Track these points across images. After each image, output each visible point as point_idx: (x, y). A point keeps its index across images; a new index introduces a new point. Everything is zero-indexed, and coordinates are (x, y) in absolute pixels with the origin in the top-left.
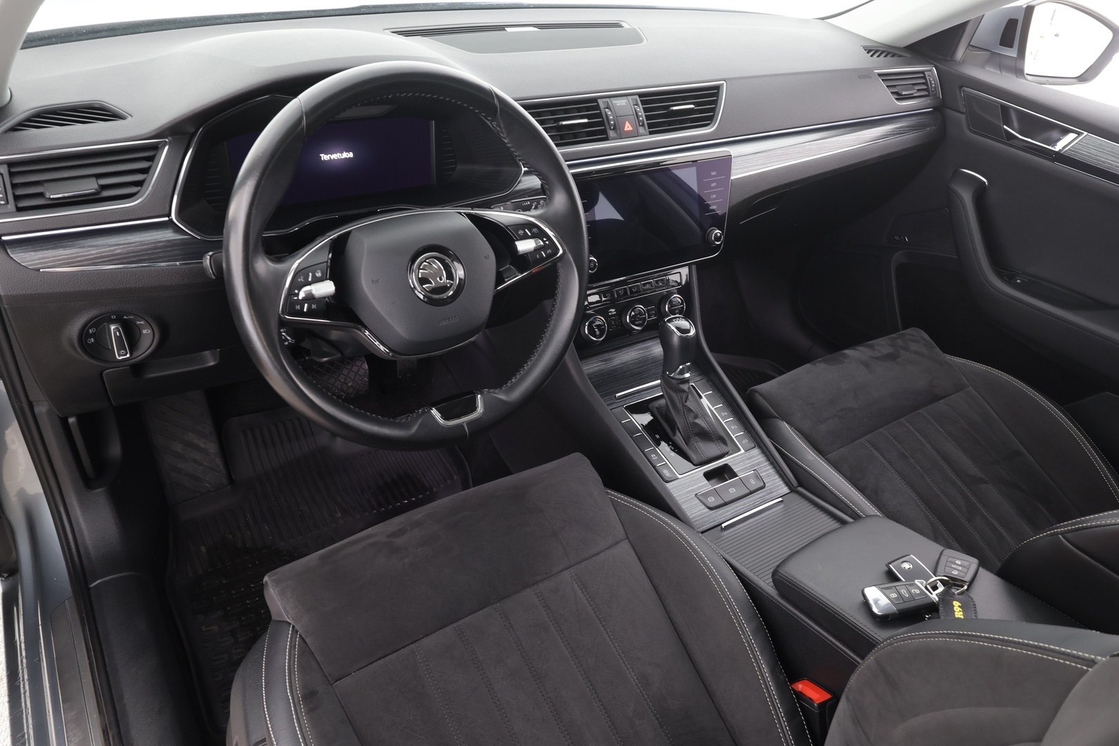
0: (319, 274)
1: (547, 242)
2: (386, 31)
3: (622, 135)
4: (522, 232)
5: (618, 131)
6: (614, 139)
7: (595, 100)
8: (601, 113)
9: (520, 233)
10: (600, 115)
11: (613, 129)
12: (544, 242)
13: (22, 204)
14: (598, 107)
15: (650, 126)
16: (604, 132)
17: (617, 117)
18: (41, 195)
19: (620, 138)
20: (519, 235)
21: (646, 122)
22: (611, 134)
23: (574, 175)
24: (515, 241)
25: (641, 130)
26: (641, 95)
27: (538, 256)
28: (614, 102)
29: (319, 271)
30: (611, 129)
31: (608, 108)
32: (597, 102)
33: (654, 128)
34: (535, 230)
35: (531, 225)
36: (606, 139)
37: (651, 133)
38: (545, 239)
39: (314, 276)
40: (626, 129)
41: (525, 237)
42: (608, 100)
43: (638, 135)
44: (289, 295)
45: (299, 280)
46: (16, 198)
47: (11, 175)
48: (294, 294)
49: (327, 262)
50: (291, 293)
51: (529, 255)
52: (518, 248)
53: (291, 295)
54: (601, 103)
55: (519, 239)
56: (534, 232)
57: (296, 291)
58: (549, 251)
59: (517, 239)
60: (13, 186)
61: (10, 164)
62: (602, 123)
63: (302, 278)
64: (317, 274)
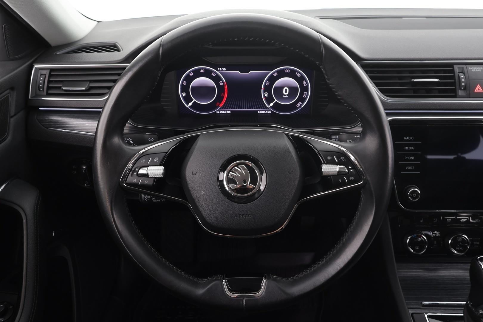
0: (156, 160)
1: (352, 171)
2: (317, 18)
3: (472, 95)
4: (330, 158)
5: (468, 91)
6: (462, 97)
7: (451, 65)
8: (454, 76)
9: (328, 158)
10: (453, 77)
11: (463, 90)
12: (348, 169)
13: (51, 92)
14: (453, 71)
16: (454, 91)
17: (468, 80)
18: (60, 88)
19: (469, 96)
20: (327, 160)
22: (461, 93)
24: (322, 164)
27: (340, 180)
28: (470, 68)
29: (157, 158)
30: (461, 89)
31: (463, 72)
32: (453, 67)
34: (342, 158)
35: (341, 154)
36: (455, 96)
38: (350, 167)
39: (153, 160)
40: (476, 90)
41: (332, 162)
42: (464, 66)
44: (131, 171)
45: (141, 162)
46: (49, 88)
47: (50, 75)
48: (135, 171)
49: (167, 153)
50: (133, 170)
51: (330, 177)
52: (323, 170)
53: (132, 171)
54: (456, 68)
55: (326, 163)
56: (341, 160)
57: (137, 169)
58: (352, 178)
59: (323, 162)
60: (49, 82)
61: (52, 70)
62: (454, 84)
63: (144, 161)
64: (155, 160)
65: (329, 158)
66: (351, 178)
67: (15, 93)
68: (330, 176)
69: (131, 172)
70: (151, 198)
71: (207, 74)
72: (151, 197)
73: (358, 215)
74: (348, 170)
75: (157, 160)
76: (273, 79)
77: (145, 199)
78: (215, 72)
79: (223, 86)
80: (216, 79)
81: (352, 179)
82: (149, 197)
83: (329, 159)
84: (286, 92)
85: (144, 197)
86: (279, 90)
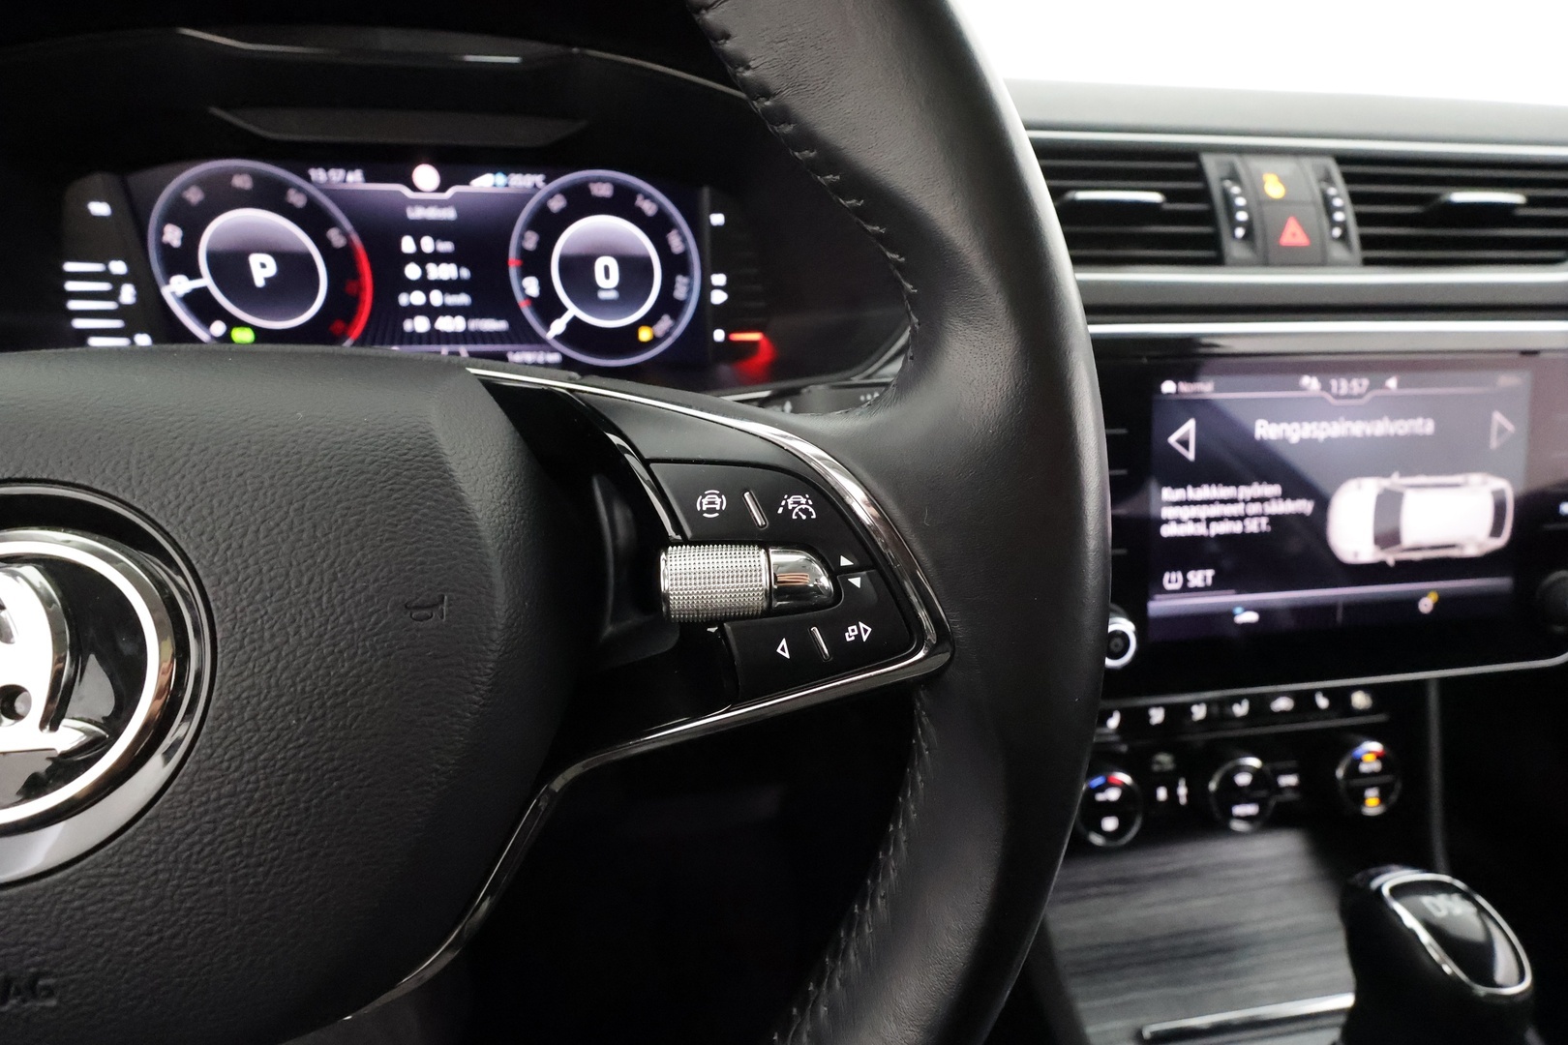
1: (856, 581)
3: (1263, 249)
4: (720, 503)
5: (1259, 242)
6: (1242, 264)
7: (1191, 154)
8: (1207, 190)
9: (703, 503)
10: (1204, 195)
11: (1244, 237)
12: (835, 573)
14: (1199, 174)
15: (1367, 242)
16: (1212, 242)
17: (1259, 204)
20: (695, 516)
21: (1354, 232)
22: (1235, 250)
23: (1100, 344)
24: (665, 543)
25: (1338, 252)
26: (1342, 159)
27: (783, 649)
28: (1253, 164)
30: (1235, 237)
31: (1235, 177)
32: (1199, 162)
33: (1377, 250)
34: (798, 504)
35: (787, 476)
36: (1218, 261)
37: (1368, 262)
38: (845, 562)
40: (1287, 239)
41: (731, 532)
42: (1235, 159)
43: (1323, 262)
51: (721, 630)
52: (665, 584)
54: (1211, 165)
55: (689, 534)
56: (788, 512)
58: (858, 631)
59: (671, 532)
62: (1208, 218)
65: (712, 502)
66: (850, 635)
68: (718, 621)
73: (903, 846)
74: (832, 577)
76: (549, 224)
78: (300, 189)
79: (346, 248)
80: (313, 219)
81: (859, 637)
83: (711, 511)
84: (607, 276)
86: (579, 269)
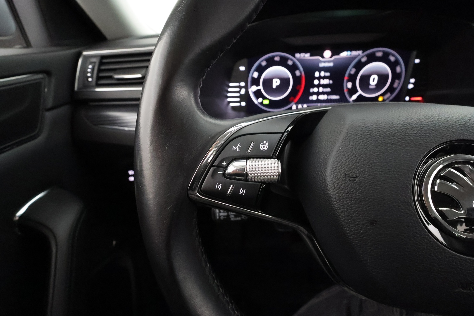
13: (101, 82)
44: (212, 166)
45: (234, 148)
46: (99, 78)
47: (101, 63)
48: (220, 166)
49: (283, 133)
50: (216, 164)
53: (214, 166)
57: (224, 163)
60: (100, 71)
61: (103, 57)
63: (239, 147)
64: (262, 146)
67: (53, 81)
69: (212, 169)
70: (228, 216)
71: (283, 62)
72: (228, 213)
75: (265, 146)
76: (360, 66)
77: (220, 216)
78: (292, 60)
79: (300, 76)
80: (292, 69)
82: (226, 214)
84: (374, 81)
85: (219, 215)
86: (365, 79)
